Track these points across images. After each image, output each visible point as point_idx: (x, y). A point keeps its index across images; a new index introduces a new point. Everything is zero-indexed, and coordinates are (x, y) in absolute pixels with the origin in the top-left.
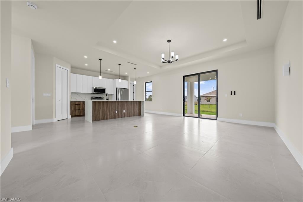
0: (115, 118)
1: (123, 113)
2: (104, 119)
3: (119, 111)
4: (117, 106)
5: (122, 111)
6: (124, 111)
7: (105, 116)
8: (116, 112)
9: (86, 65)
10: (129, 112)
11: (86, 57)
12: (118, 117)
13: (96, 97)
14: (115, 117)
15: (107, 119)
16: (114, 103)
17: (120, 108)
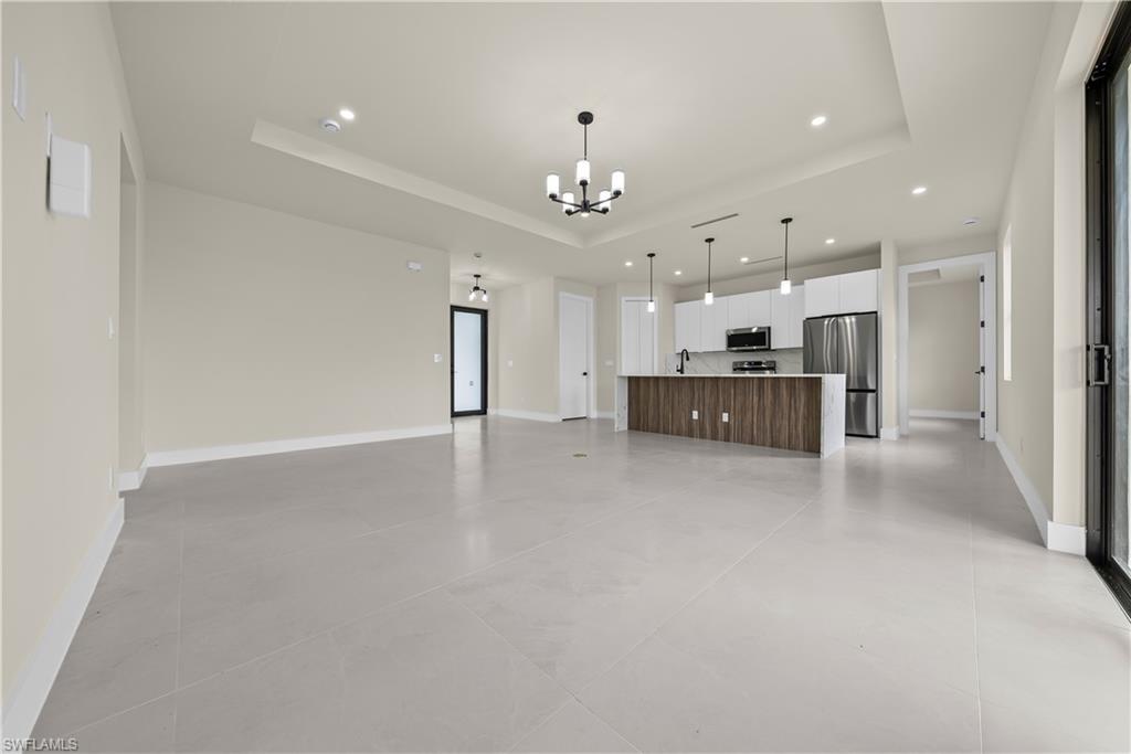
0: (690, 434)
1: (719, 424)
2: (657, 432)
3: (706, 412)
4: (696, 396)
5: (716, 417)
6: (725, 418)
7: (661, 423)
8: (695, 415)
9: (678, 273)
10: (747, 423)
11: (629, 264)
12: (703, 436)
13: (750, 363)
14: (691, 432)
15: (666, 432)
16: (687, 383)
17: (707, 401)
